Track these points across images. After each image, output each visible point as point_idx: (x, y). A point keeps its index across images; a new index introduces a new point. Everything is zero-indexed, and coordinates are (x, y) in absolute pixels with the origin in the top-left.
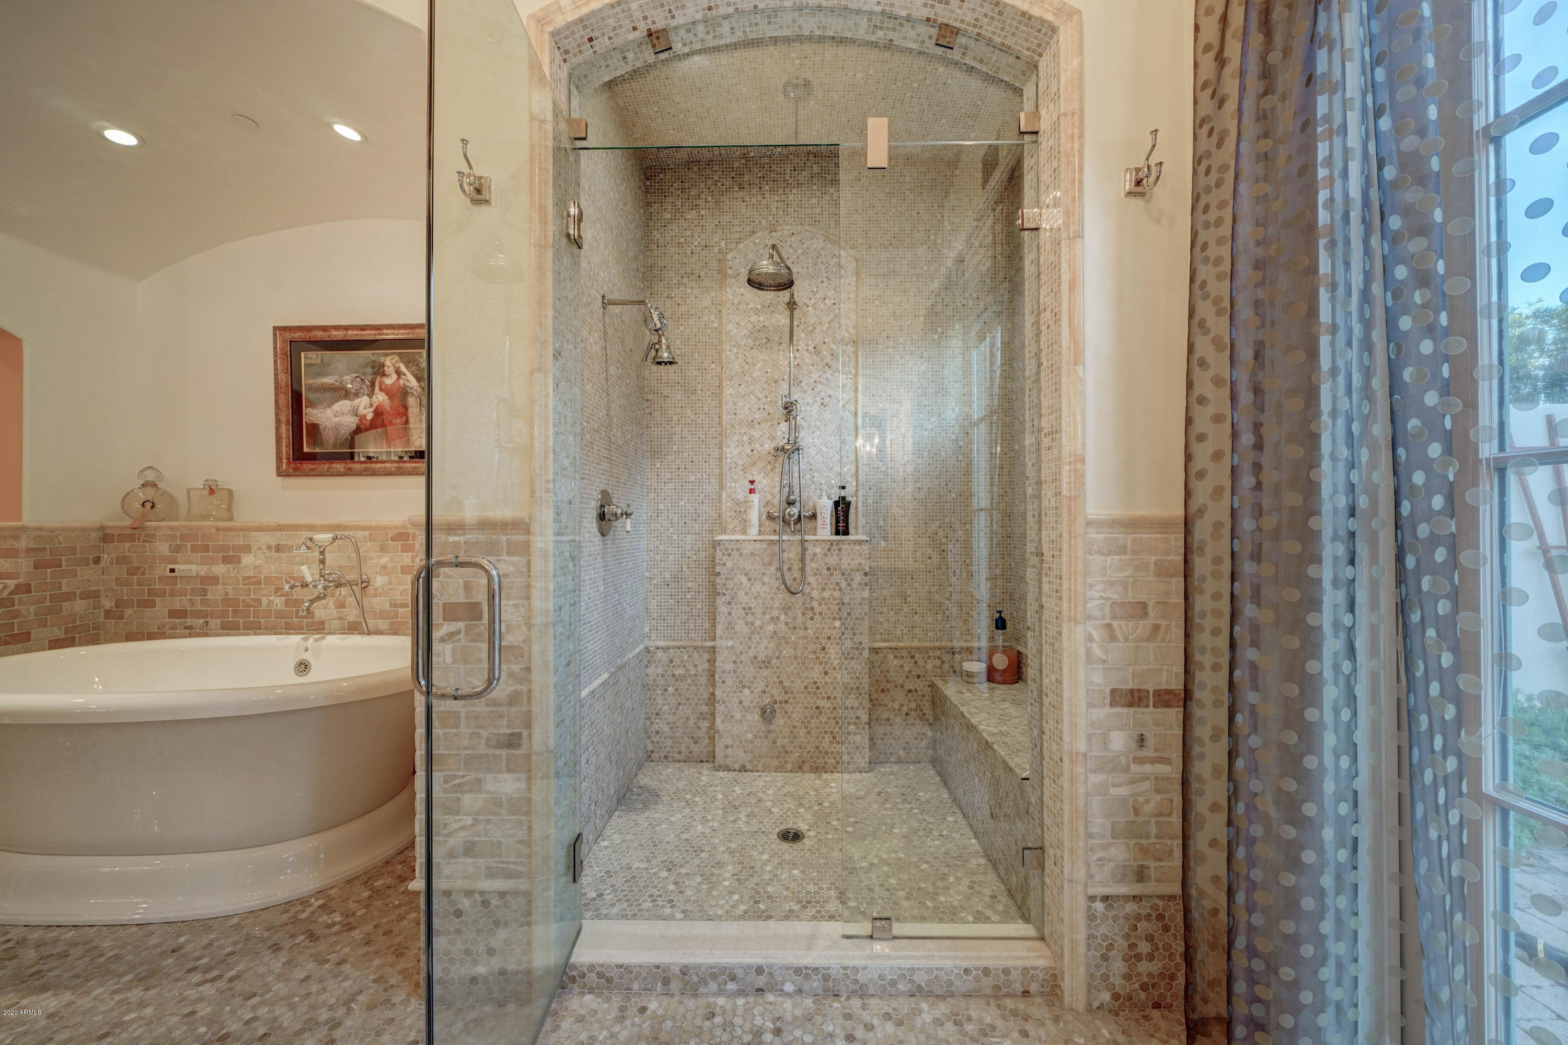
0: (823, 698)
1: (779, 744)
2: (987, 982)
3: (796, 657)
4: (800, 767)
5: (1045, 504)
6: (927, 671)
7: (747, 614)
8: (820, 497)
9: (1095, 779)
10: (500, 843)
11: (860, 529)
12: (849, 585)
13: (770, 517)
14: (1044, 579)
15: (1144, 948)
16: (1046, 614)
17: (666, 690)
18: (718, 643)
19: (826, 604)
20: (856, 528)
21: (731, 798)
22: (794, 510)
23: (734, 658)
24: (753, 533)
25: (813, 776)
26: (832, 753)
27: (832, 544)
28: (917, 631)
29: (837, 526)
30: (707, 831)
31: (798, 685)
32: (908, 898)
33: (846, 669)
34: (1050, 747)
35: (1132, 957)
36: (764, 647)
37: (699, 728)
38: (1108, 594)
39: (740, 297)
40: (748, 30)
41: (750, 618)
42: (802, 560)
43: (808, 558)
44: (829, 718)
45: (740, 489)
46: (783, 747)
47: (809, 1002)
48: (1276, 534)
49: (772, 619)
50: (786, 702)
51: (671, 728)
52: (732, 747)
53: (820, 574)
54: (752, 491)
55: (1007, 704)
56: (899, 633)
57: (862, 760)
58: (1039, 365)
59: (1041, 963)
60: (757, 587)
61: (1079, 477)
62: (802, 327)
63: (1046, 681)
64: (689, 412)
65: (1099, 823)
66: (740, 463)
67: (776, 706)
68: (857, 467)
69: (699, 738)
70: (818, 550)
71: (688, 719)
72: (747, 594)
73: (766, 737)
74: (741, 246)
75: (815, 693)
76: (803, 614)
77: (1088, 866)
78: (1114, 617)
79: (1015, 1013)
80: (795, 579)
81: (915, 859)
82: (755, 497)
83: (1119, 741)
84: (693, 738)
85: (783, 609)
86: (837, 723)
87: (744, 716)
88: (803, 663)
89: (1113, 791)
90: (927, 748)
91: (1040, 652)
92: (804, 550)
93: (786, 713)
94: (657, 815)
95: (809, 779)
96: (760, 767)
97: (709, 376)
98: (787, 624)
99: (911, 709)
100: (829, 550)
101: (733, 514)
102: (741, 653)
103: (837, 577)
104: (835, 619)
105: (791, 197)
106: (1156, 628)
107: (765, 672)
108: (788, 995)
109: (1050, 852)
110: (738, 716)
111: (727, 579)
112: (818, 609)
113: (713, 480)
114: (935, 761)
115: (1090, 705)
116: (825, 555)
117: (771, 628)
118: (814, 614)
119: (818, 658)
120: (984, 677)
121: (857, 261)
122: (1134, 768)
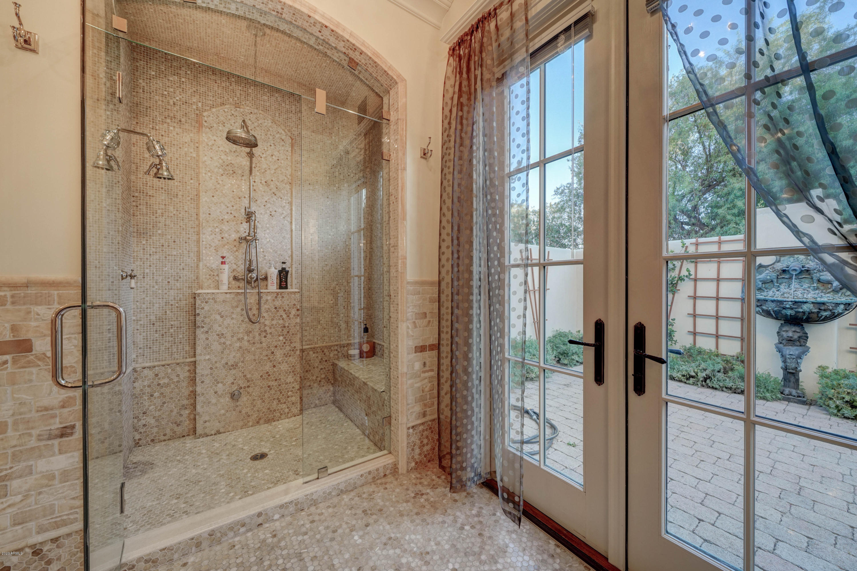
0: (272, 381)
1: (244, 412)
2: (370, 477)
3: (255, 360)
4: (258, 422)
5: (392, 275)
6: (330, 358)
7: (220, 338)
8: (270, 268)
9: (410, 382)
10: (54, 504)
11: (294, 286)
12: (288, 316)
13: (235, 278)
14: (391, 306)
15: (425, 441)
16: (392, 320)
17: (152, 396)
18: (198, 358)
19: (274, 328)
20: (291, 285)
21: (213, 450)
22: (254, 275)
23: (210, 366)
24: (224, 288)
25: (266, 425)
26: (278, 410)
27: (278, 294)
28: (326, 338)
29: (280, 284)
30: (200, 471)
31: (256, 375)
32: (330, 462)
33: (286, 362)
34: (393, 373)
35: (422, 446)
36: (232, 357)
37: (181, 415)
38: (414, 310)
39: (213, 142)
40: (247, 13)
41: (222, 340)
42: (259, 304)
43: (262, 302)
44: (276, 391)
45: (214, 261)
46: (247, 413)
47: (288, 519)
48: (463, 286)
49: (239, 339)
50: (248, 387)
51: (157, 420)
52: (209, 421)
53: (271, 311)
54: (223, 263)
55: (370, 366)
56: (316, 340)
57: (295, 410)
58: (389, 217)
59: (390, 461)
60: (228, 321)
61: (404, 264)
62: (257, 169)
63: (392, 347)
64: (171, 208)
65: (411, 399)
66: (213, 245)
67: (241, 391)
68: (292, 252)
69: (181, 422)
70: (269, 298)
71: (171, 411)
72: (220, 326)
73: (234, 410)
74: (214, 110)
75: (267, 379)
76: (260, 334)
77: (407, 416)
78: (416, 319)
79: (381, 484)
80: (254, 315)
81: (330, 446)
82: (226, 267)
83: (418, 366)
84: (176, 423)
85: (246, 332)
86: (281, 393)
87: (218, 401)
88: (260, 363)
89: (416, 385)
90: (330, 396)
91: (389, 336)
92: (260, 298)
93: (248, 393)
94: (156, 475)
95: (264, 428)
96: (230, 429)
97: (188, 187)
98: (249, 341)
99: (322, 379)
100: (276, 297)
101: (208, 277)
102: (216, 362)
103: (281, 312)
104: (279, 336)
105: (250, 91)
106: (429, 321)
107: (233, 372)
108: (276, 520)
109: (393, 416)
110: (214, 401)
111: (205, 317)
112: (269, 331)
113: (192, 255)
114: (334, 402)
115: (408, 354)
116: (274, 300)
117: (238, 344)
118: (267, 334)
119: (269, 358)
120: (357, 356)
121: (292, 139)
122: (423, 375)
